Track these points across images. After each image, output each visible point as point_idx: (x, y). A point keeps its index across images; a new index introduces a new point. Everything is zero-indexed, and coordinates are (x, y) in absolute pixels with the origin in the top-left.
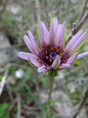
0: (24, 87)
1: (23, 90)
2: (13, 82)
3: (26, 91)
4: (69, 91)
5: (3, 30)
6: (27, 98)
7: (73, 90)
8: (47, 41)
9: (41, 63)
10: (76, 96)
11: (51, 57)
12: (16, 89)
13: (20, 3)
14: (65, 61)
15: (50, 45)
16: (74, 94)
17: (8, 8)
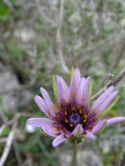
0: (38, 145)
1: (36, 149)
2: (22, 137)
3: (40, 150)
4: (101, 150)
5: (10, 64)
6: (42, 160)
7: (106, 150)
8: (67, 98)
9: (58, 128)
10: (111, 158)
11: (72, 120)
12: (26, 148)
13: (34, 27)
14: (90, 126)
15: (70, 102)
16: (109, 154)
17: (16, 33)
